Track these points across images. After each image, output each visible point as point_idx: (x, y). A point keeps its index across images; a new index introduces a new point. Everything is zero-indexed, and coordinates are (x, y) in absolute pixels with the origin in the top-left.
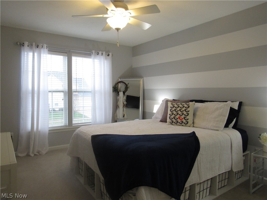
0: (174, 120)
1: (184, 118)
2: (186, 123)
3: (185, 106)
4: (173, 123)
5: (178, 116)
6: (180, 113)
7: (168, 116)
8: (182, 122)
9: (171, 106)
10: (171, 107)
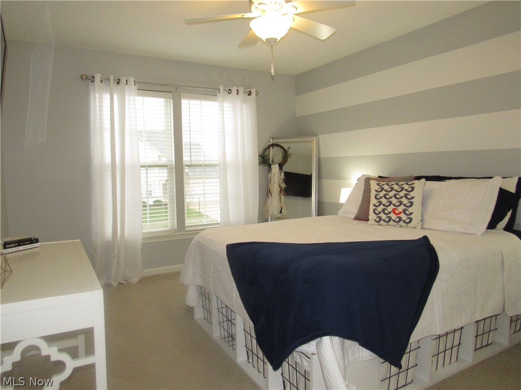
0: (383, 216)
1: (404, 211)
2: (408, 221)
3: (406, 187)
4: (382, 222)
5: (390, 209)
6: (394, 201)
7: (372, 208)
8: (400, 219)
9: (377, 188)
10: (376, 191)
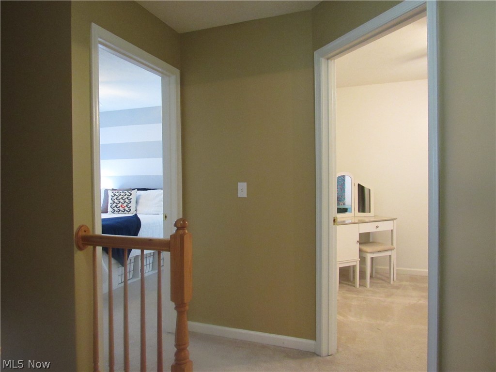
0: (116, 209)
1: (127, 206)
2: (129, 210)
3: (128, 193)
4: (115, 212)
5: (119, 205)
6: (122, 201)
7: (109, 205)
8: (125, 210)
9: (112, 194)
10: (112, 196)
